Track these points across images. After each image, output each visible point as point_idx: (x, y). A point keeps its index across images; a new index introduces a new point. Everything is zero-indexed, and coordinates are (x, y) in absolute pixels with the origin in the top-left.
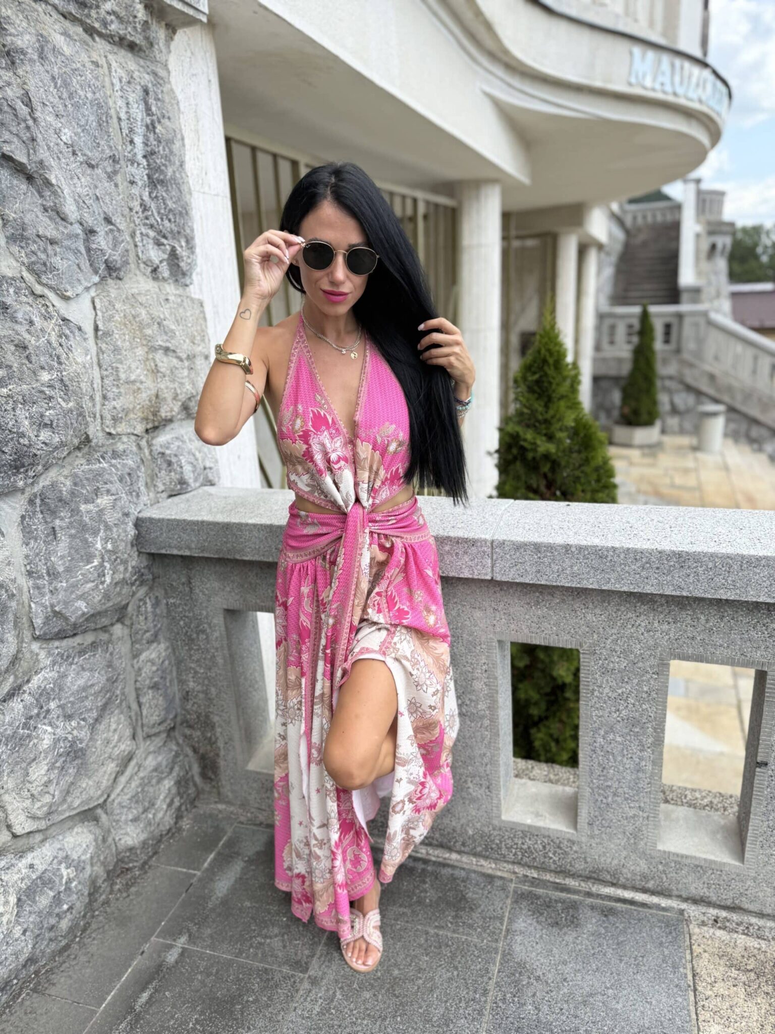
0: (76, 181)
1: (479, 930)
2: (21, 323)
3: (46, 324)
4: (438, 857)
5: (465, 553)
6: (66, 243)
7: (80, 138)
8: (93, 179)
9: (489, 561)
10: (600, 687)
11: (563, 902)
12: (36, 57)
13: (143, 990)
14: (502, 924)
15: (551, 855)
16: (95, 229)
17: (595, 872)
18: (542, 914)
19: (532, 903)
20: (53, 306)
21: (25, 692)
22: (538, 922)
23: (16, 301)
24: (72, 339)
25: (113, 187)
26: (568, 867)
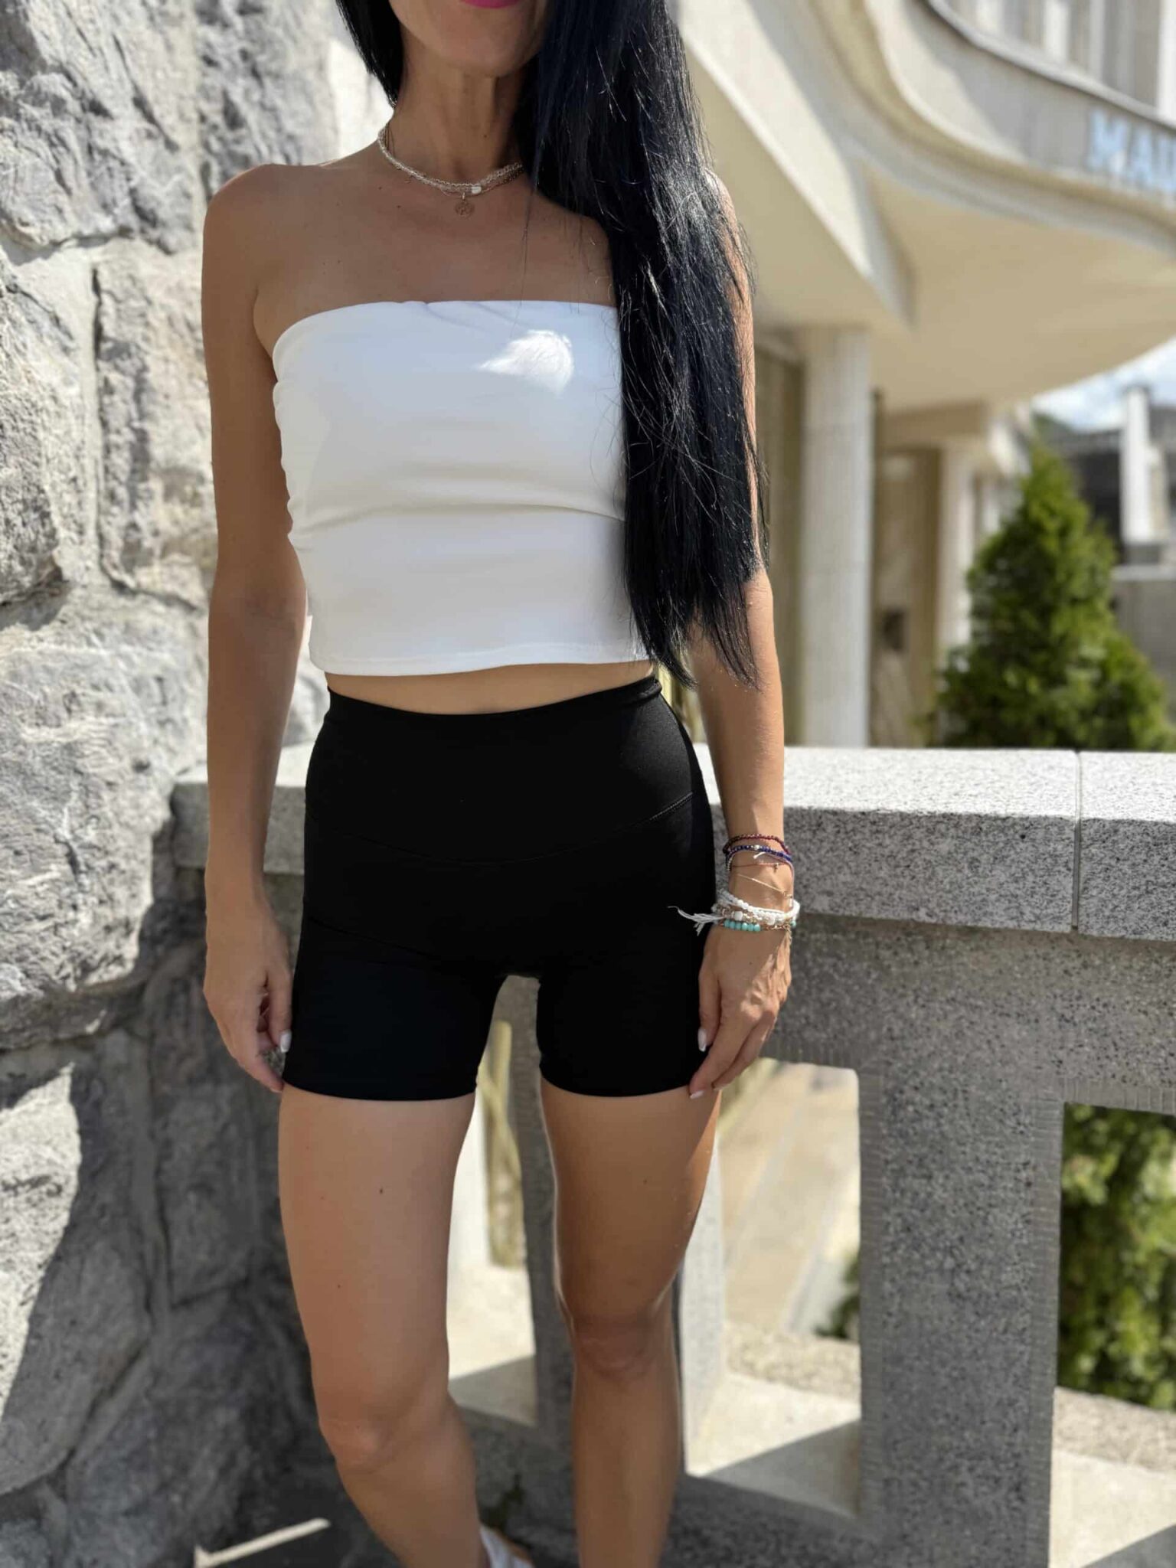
5: (998, 859)
9: (1068, 883)
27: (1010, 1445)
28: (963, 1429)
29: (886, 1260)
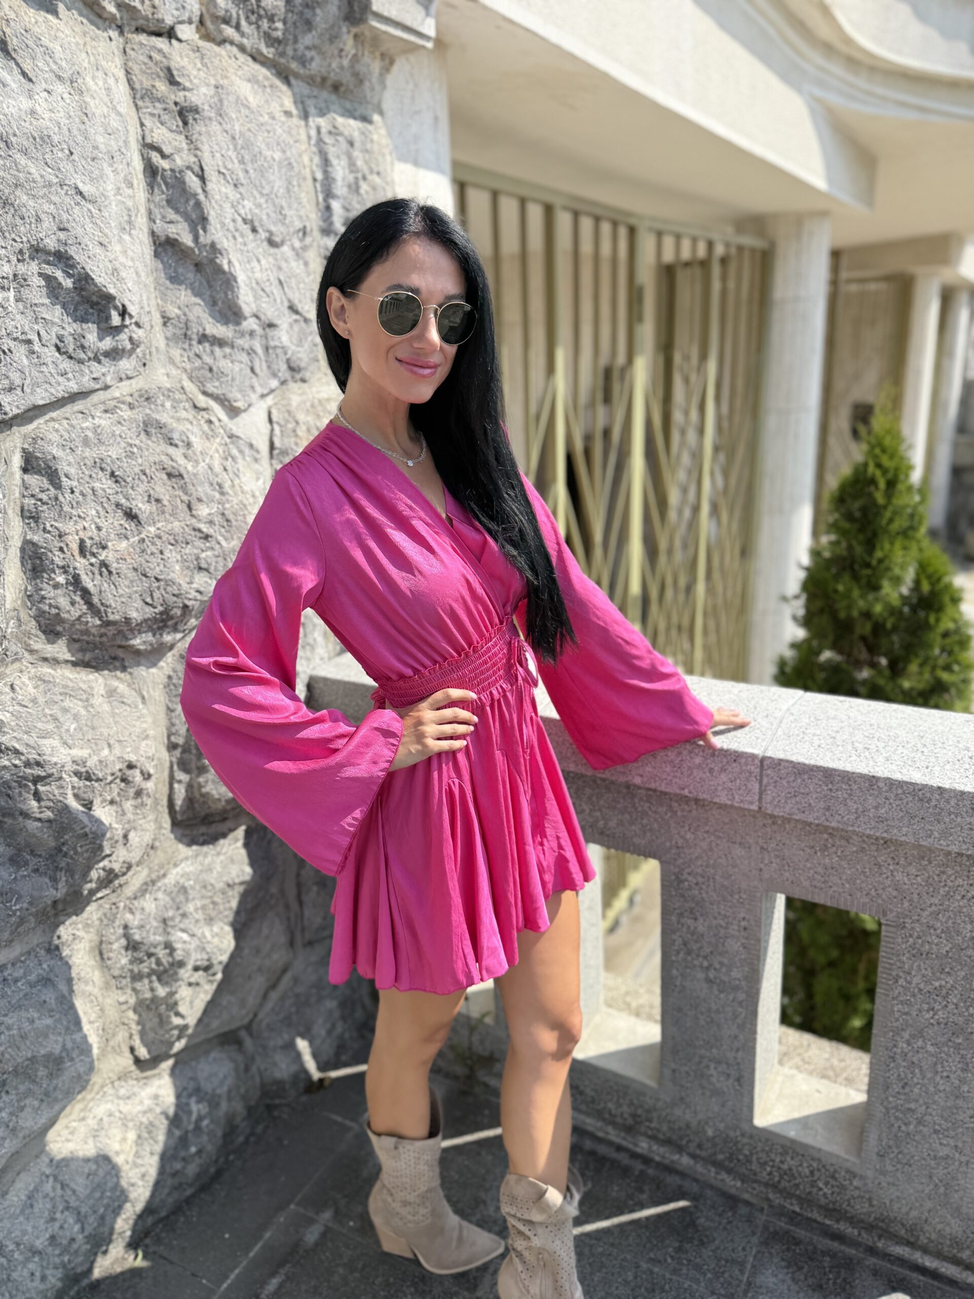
0: (255, 264)
1: (709, 1275)
2: (176, 446)
3: (208, 444)
4: (663, 1157)
5: (723, 770)
6: (240, 342)
7: (262, 210)
8: (276, 260)
9: (757, 786)
10: (909, 973)
11: (833, 1256)
12: (213, 115)
13: (273, 1274)
14: (742, 1272)
15: (821, 1185)
16: (276, 321)
17: (883, 1221)
18: (800, 1269)
19: (788, 1249)
20: (220, 420)
21: (159, 889)
22: (793, 1279)
23: (173, 417)
24: (240, 460)
25: (302, 267)
26: (844, 1206)
27: (735, 1058)
28: (711, 1048)
29: (674, 958)
